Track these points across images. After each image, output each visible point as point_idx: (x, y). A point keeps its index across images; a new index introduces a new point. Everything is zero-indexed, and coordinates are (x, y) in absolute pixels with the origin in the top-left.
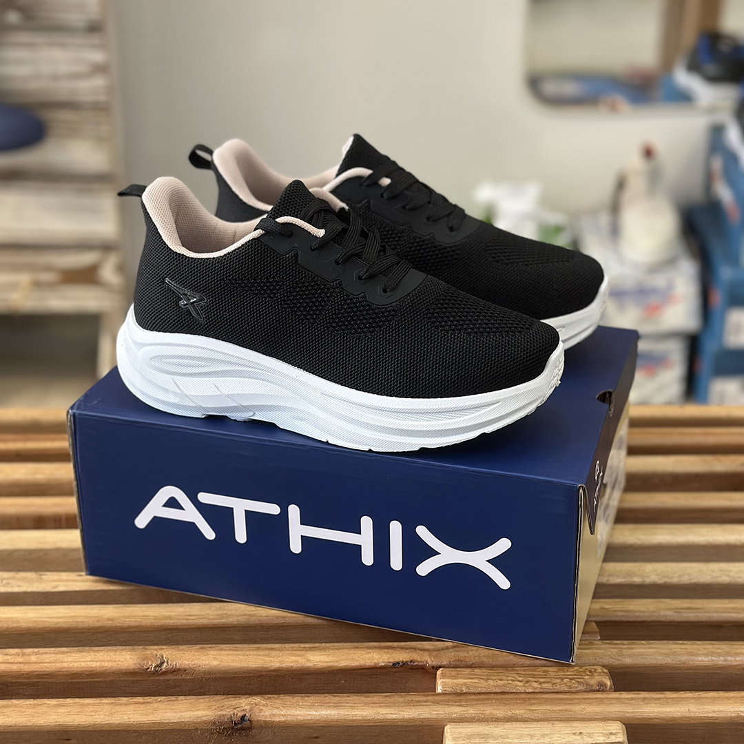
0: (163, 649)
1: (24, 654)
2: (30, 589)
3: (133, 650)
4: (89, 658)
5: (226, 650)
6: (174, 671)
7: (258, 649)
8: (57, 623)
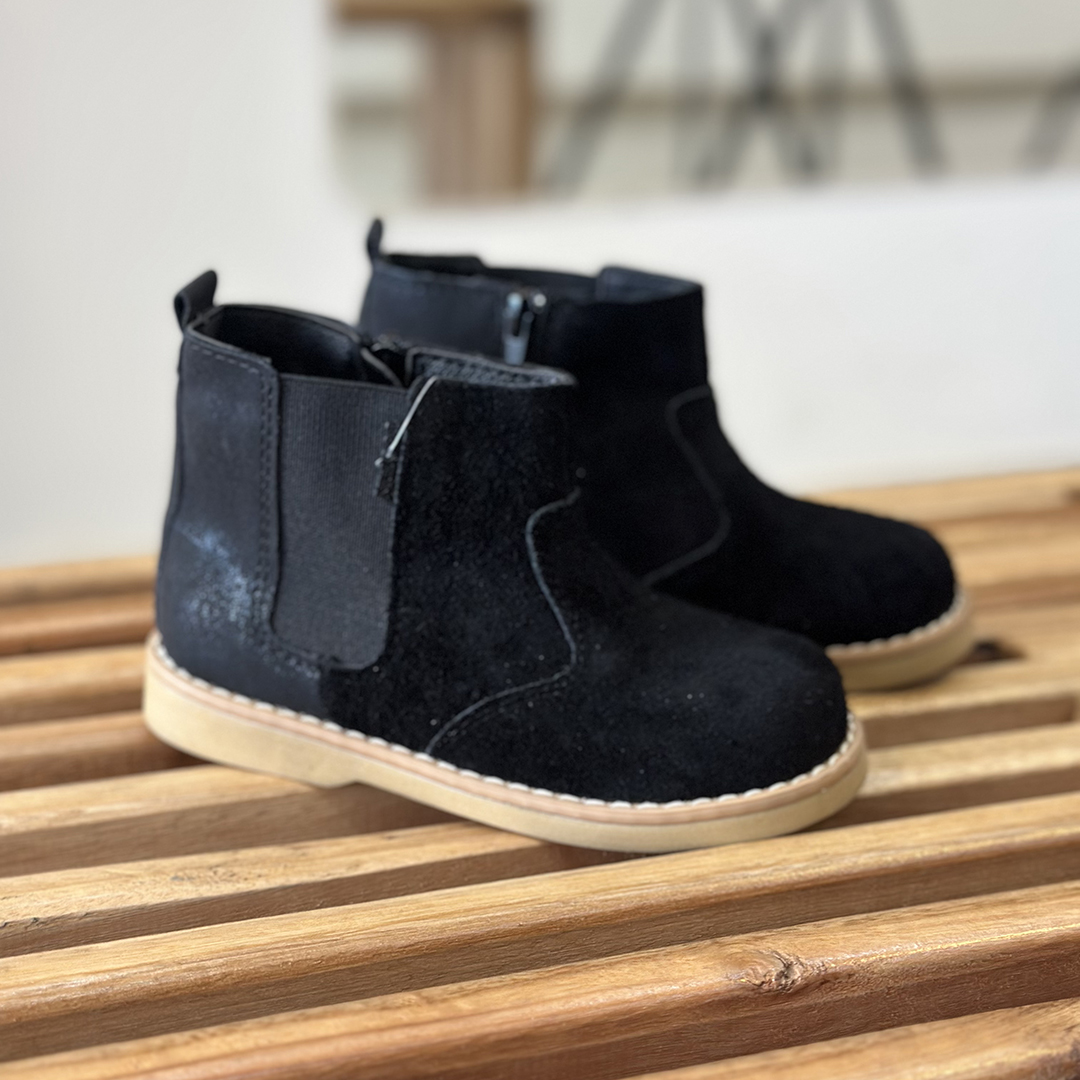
0: (762, 938)
1: (430, 1001)
2: (294, 880)
3: (694, 951)
4: (603, 982)
5: (910, 919)
6: (825, 981)
7: (979, 906)
8: (442, 929)
